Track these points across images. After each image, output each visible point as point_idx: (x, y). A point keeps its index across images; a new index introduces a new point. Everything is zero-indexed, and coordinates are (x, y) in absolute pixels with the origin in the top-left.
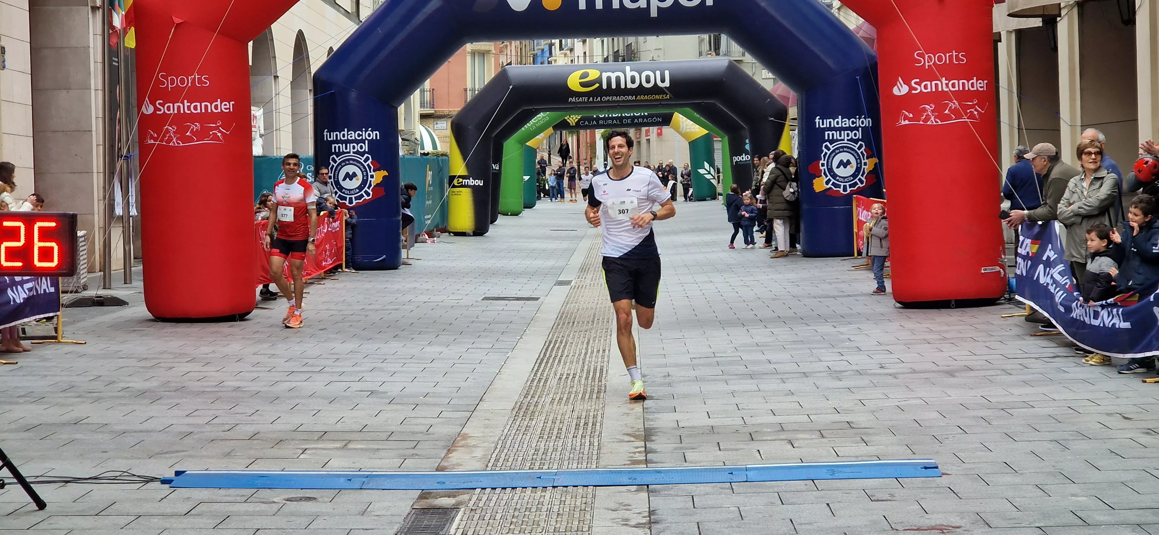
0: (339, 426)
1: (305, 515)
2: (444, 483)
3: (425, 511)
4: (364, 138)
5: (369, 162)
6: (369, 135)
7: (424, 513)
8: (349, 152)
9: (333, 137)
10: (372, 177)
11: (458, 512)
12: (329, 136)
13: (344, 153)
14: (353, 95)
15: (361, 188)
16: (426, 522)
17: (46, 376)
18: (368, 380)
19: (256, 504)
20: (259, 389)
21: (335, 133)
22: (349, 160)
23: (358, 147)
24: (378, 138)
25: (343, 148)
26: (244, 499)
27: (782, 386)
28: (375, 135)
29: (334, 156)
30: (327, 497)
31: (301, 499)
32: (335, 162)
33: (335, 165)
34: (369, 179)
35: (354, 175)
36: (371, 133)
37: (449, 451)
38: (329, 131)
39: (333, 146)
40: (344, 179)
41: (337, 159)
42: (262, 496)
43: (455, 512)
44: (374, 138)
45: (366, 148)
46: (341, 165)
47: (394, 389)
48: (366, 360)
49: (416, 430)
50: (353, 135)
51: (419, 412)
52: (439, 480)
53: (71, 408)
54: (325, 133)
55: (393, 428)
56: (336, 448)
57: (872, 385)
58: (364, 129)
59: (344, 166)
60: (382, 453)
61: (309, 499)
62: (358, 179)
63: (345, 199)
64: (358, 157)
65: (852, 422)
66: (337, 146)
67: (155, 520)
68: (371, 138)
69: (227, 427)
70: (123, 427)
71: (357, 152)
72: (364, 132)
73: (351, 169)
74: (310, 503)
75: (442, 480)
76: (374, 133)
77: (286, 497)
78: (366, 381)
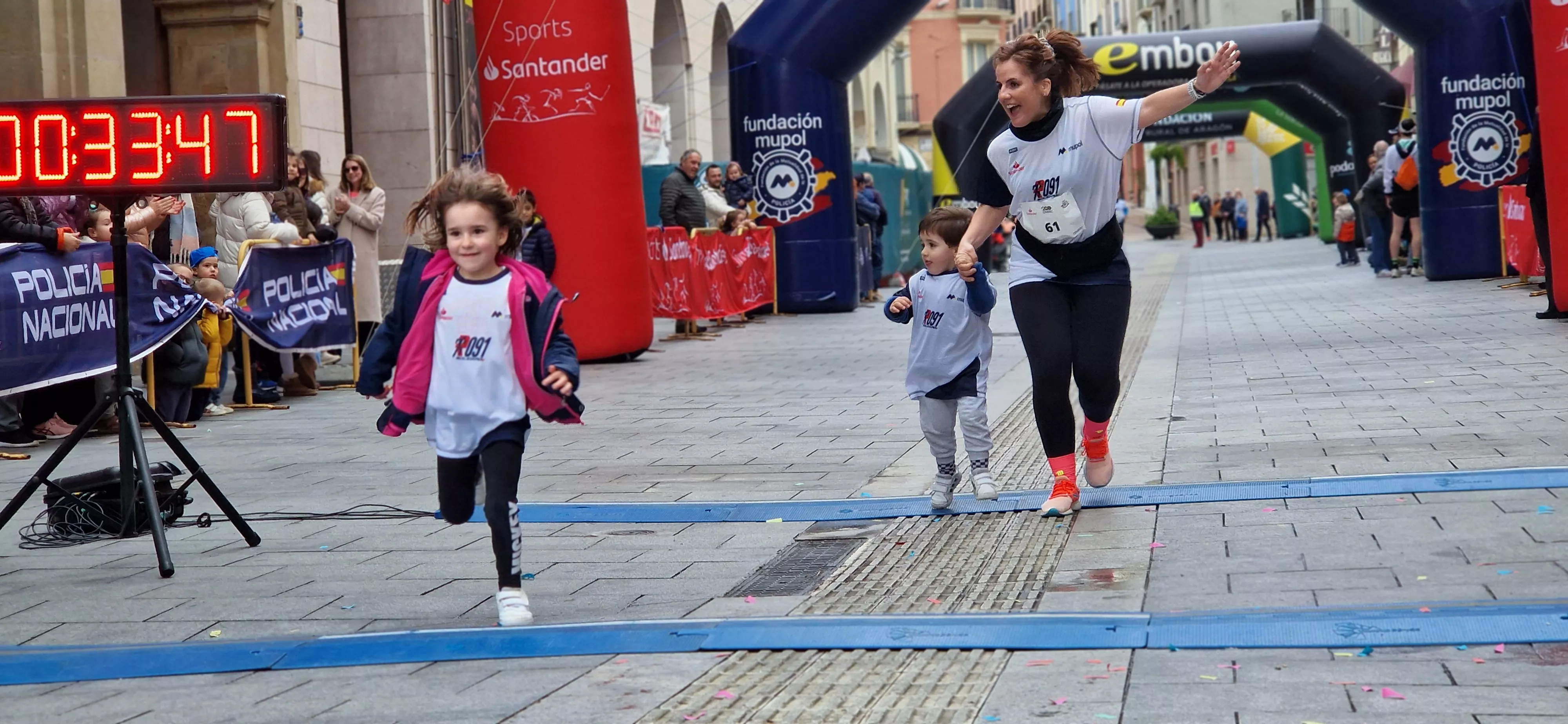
0: (716, 460)
1: (632, 548)
2: (851, 511)
3: (812, 542)
4: (800, 126)
5: (808, 160)
6: (807, 123)
7: (812, 545)
8: (780, 147)
9: (756, 127)
10: (813, 181)
11: (862, 543)
12: (751, 125)
13: (772, 148)
14: (784, 67)
15: (797, 197)
16: (811, 554)
17: (325, 419)
18: (775, 414)
19: (564, 538)
20: (614, 426)
21: (759, 121)
22: (779, 158)
23: (791, 140)
24: (820, 126)
25: (770, 141)
26: (548, 533)
27: (1380, 403)
28: (815, 122)
29: (759, 153)
30: (670, 530)
31: (631, 533)
32: (760, 161)
33: (761, 166)
34: (809, 184)
35: (788, 179)
36: (810, 119)
37: (870, 481)
38: (751, 119)
39: (757, 139)
40: (774, 185)
41: (763, 157)
42: (576, 530)
43: (857, 544)
44: (815, 126)
45: (803, 140)
46: (769, 166)
47: (809, 422)
48: (778, 396)
49: (828, 462)
50: (784, 123)
51: (838, 444)
52: (843, 507)
53: (344, 448)
54: (745, 122)
55: (794, 460)
56: (704, 482)
57: (1517, 397)
58: (799, 115)
59: (773, 166)
60: (770, 486)
61: (645, 532)
62: (793, 185)
63: (776, 213)
64: (792, 154)
65: (1482, 435)
66: (762, 138)
67: (410, 556)
68: (809, 127)
69: (554, 463)
70: (408, 465)
71: (791, 147)
72: (800, 119)
73: (782, 170)
74: (643, 537)
75: (849, 507)
76: (815, 119)
77: (611, 530)
78: (771, 416)
